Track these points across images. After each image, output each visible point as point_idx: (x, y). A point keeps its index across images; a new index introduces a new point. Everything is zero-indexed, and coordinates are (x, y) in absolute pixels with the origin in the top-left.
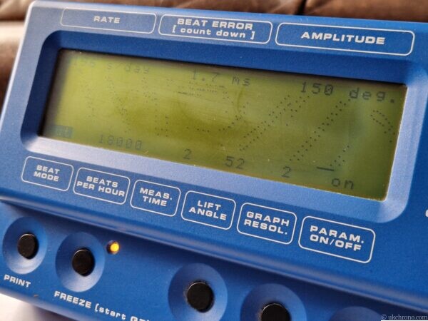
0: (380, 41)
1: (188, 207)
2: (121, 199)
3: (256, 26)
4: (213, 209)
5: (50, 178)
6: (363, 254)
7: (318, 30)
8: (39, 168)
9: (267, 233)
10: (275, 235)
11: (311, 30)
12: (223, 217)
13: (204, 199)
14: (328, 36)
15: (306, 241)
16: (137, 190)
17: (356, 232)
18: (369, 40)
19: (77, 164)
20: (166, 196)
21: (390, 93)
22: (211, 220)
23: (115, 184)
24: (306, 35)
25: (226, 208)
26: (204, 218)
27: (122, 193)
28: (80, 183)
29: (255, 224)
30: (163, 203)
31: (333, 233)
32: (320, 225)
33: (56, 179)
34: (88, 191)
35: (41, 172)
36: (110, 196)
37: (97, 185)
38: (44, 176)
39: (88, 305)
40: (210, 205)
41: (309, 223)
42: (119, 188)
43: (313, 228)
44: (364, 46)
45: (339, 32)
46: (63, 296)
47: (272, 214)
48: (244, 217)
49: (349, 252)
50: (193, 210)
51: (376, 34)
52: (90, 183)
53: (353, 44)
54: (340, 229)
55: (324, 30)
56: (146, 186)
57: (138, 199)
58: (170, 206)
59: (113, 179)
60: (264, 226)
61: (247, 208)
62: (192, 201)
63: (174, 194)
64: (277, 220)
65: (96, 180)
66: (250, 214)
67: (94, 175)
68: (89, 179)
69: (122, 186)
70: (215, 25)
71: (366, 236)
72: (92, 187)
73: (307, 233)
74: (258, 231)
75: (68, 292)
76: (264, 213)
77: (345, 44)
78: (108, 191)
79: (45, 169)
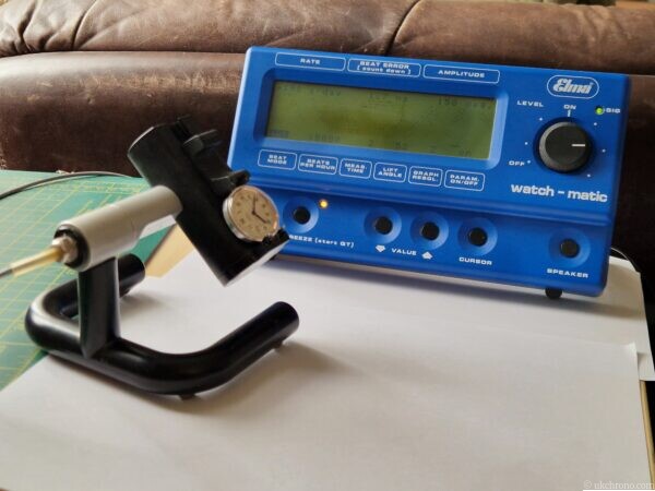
0: (482, 75)
1: (377, 173)
2: (333, 171)
3: (411, 67)
4: (393, 172)
5: (281, 162)
6: (479, 186)
7: (448, 69)
8: (271, 156)
9: (426, 182)
10: (431, 182)
11: (444, 69)
12: (400, 175)
13: (387, 167)
14: (453, 73)
15: (448, 183)
16: (343, 164)
17: (475, 176)
18: (476, 75)
19: (299, 153)
20: (363, 167)
21: (488, 103)
22: (393, 178)
23: (328, 163)
24: (441, 72)
25: (401, 170)
26: (388, 177)
27: (333, 168)
28: (302, 164)
29: (419, 178)
30: (361, 172)
31: (463, 177)
32: (455, 174)
33: (285, 162)
34: (308, 168)
35: (272, 159)
36: (326, 170)
37: (315, 165)
38: (276, 162)
39: (310, 239)
40: (391, 169)
41: (449, 174)
42: (331, 164)
43: (452, 176)
44: (473, 78)
45: (460, 71)
46: (296, 238)
47: (429, 171)
48: (412, 174)
49: (472, 186)
50: (380, 173)
51: (480, 72)
52: (310, 163)
53: (467, 77)
54: (466, 175)
55: (451, 69)
56: (348, 162)
57: (344, 170)
58: (366, 172)
59: (326, 159)
60: (424, 178)
61: (413, 170)
62: (380, 168)
63: (367, 165)
64: (431, 174)
65: (314, 161)
66: (415, 172)
67: (312, 158)
68: (309, 161)
69: (333, 163)
70: (385, 65)
71: (480, 178)
72: (312, 166)
73: (449, 179)
74: (421, 181)
75: (299, 235)
76: (424, 171)
77: (463, 77)
78: (323, 167)
79: (276, 157)
